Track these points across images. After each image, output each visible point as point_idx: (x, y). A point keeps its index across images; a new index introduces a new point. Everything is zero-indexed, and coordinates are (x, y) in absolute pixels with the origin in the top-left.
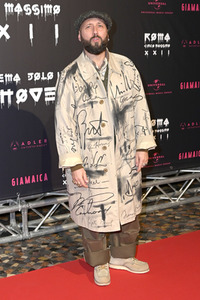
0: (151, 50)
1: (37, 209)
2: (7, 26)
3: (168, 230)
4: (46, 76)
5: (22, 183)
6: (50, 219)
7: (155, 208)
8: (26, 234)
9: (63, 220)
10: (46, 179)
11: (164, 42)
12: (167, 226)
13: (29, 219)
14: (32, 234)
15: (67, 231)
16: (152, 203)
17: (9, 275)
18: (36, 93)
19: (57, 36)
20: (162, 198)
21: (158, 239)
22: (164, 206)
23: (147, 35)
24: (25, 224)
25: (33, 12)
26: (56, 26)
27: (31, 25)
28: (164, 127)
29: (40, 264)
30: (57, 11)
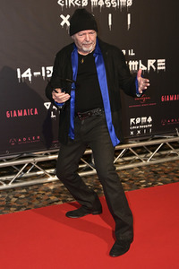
6: (121, 160)
9: (129, 161)
15: (132, 168)
19: (129, 23)
25: (112, 5)
26: (129, 15)
27: (110, 15)
30: (130, 4)
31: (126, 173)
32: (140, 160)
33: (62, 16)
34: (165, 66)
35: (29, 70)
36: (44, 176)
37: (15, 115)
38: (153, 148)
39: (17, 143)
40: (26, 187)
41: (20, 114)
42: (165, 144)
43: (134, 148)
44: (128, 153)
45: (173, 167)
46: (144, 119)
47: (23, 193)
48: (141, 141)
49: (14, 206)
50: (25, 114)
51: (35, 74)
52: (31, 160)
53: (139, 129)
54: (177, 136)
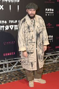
0: (47, 14)
1: (12, 63)
2: (3, 6)
3: (52, 70)
4: (15, 21)
5: (7, 55)
7: (48, 63)
8: (8, 71)
10: (14, 54)
11: (52, 12)
12: (52, 69)
13: (9, 66)
14: (10, 71)
16: (47, 62)
17: (2, 84)
18: (12, 27)
19: (18, 9)
20: (50, 60)
21: (49, 73)
22: (51, 63)
23: (46, 9)
24: (8, 68)
25: (11, 1)
27: (10, 6)
28: (51, 38)
29: (12, 80)
30: (18, 1)
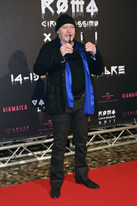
6: (92, 143)
9: (99, 144)
15: (101, 150)
26: (96, 33)
31: (96, 154)
32: (106, 144)
33: (45, 34)
34: (125, 71)
35: (20, 76)
36: (33, 157)
37: (10, 110)
38: (116, 134)
39: (11, 132)
40: (19, 166)
41: (14, 109)
42: (126, 131)
43: (102, 134)
44: (97, 138)
45: (132, 148)
46: (109, 111)
47: (16, 171)
48: (107, 129)
49: (9, 181)
50: (18, 109)
51: (25, 78)
52: (22, 145)
53: (105, 120)
54: (135, 124)
